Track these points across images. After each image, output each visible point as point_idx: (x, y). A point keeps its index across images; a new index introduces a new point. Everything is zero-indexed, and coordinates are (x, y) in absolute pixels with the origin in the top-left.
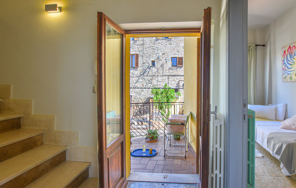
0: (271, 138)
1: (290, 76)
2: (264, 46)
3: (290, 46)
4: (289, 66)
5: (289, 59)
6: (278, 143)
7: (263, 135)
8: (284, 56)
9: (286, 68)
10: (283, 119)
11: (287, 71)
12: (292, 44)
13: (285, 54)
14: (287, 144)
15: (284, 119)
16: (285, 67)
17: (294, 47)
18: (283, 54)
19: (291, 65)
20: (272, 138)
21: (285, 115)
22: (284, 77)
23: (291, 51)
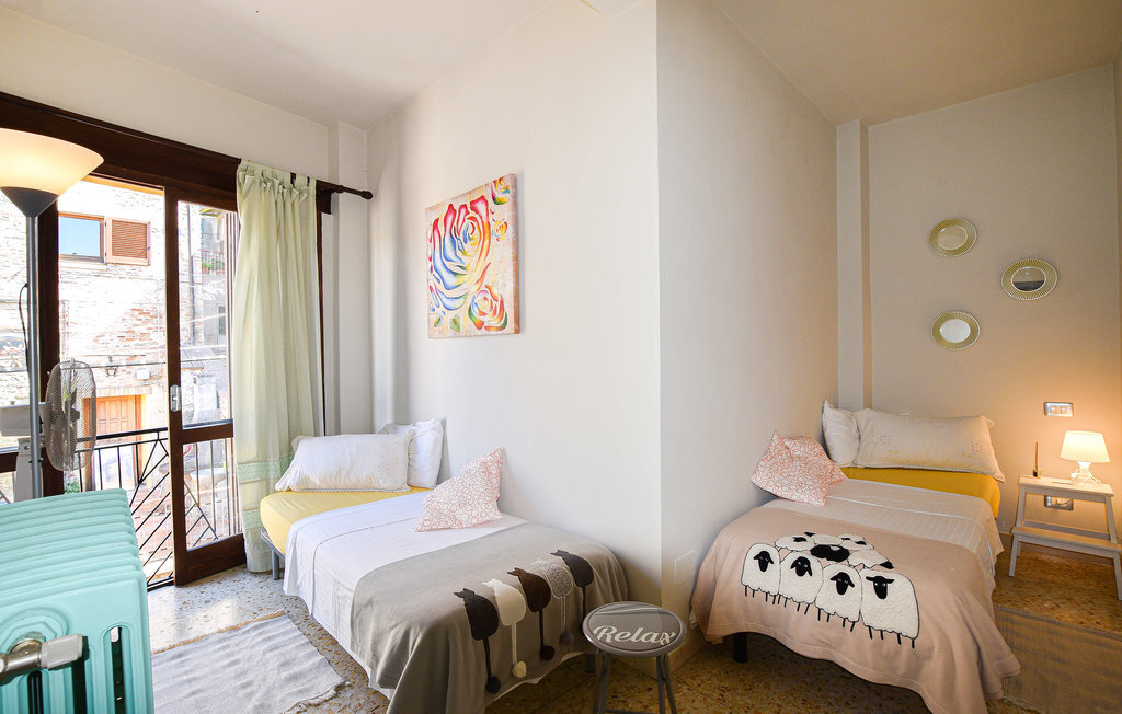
0: (364, 602)
1: (450, 315)
2: (367, 195)
3: (451, 206)
4: (450, 280)
5: (450, 253)
6: (393, 628)
7: (338, 590)
8: (432, 240)
9: (441, 286)
10: (435, 478)
11: (442, 296)
12: (456, 198)
13: (436, 233)
14: (425, 629)
15: (439, 481)
16: (437, 283)
17: (463, 211)
18: (430, 232)
19: (455, 274)
20: (370, 603)
21: (442, 461)
22: (434, 318)
23: (455, 224)
